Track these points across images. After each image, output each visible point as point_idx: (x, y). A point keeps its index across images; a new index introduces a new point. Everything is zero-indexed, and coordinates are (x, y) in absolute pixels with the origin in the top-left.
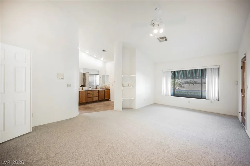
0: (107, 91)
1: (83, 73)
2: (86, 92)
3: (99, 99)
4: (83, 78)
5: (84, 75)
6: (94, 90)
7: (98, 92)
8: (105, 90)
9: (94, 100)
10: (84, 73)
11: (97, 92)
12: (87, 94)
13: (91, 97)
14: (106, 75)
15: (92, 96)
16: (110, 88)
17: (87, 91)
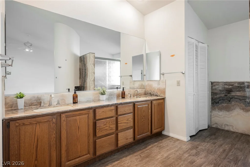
0: (159, 104)
1: (80, 57)
2: (91, 111)
3: (138, 137)
4: (80, 69)
5: (82, 60)
6: (121, 104)
7: (132, 111)
8: (152, 101)
9: (121, 143)
10: (83, 56)
11: (130, 108)
12: (95, 124)
13: (111, 131)
14: (147, 52)
15: (114, 126)
16: (164, 92)
17: (94, 110)
